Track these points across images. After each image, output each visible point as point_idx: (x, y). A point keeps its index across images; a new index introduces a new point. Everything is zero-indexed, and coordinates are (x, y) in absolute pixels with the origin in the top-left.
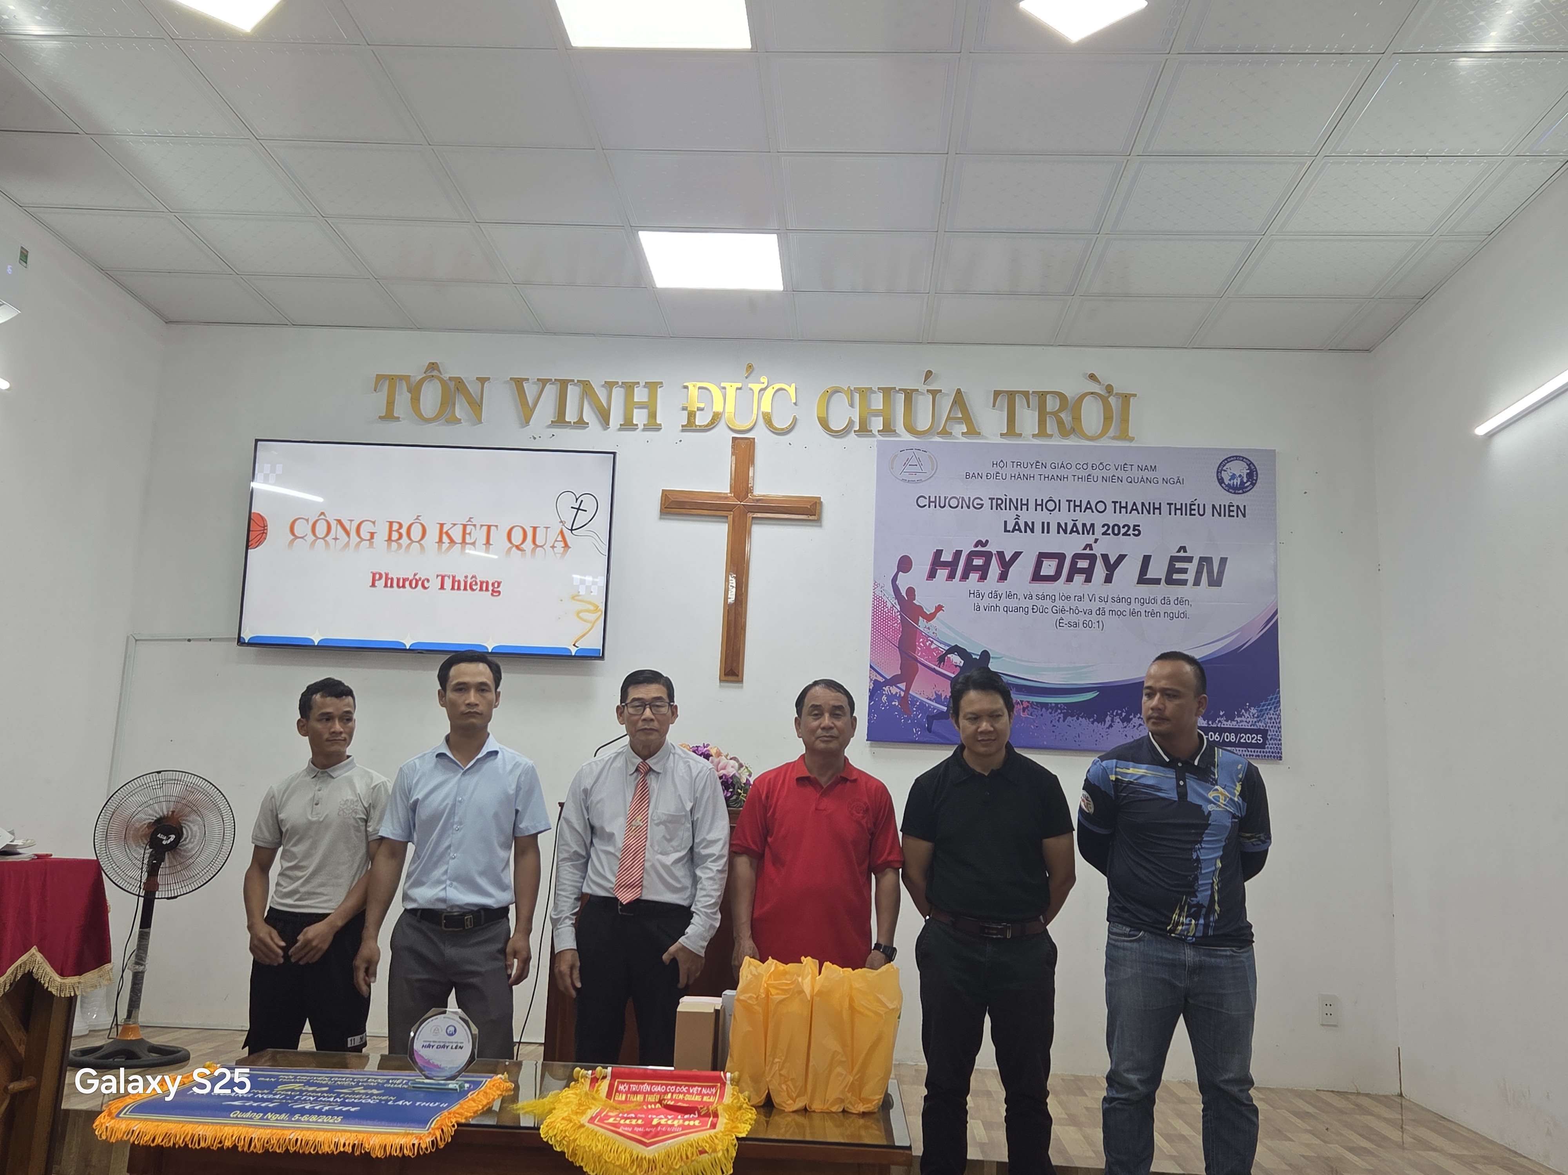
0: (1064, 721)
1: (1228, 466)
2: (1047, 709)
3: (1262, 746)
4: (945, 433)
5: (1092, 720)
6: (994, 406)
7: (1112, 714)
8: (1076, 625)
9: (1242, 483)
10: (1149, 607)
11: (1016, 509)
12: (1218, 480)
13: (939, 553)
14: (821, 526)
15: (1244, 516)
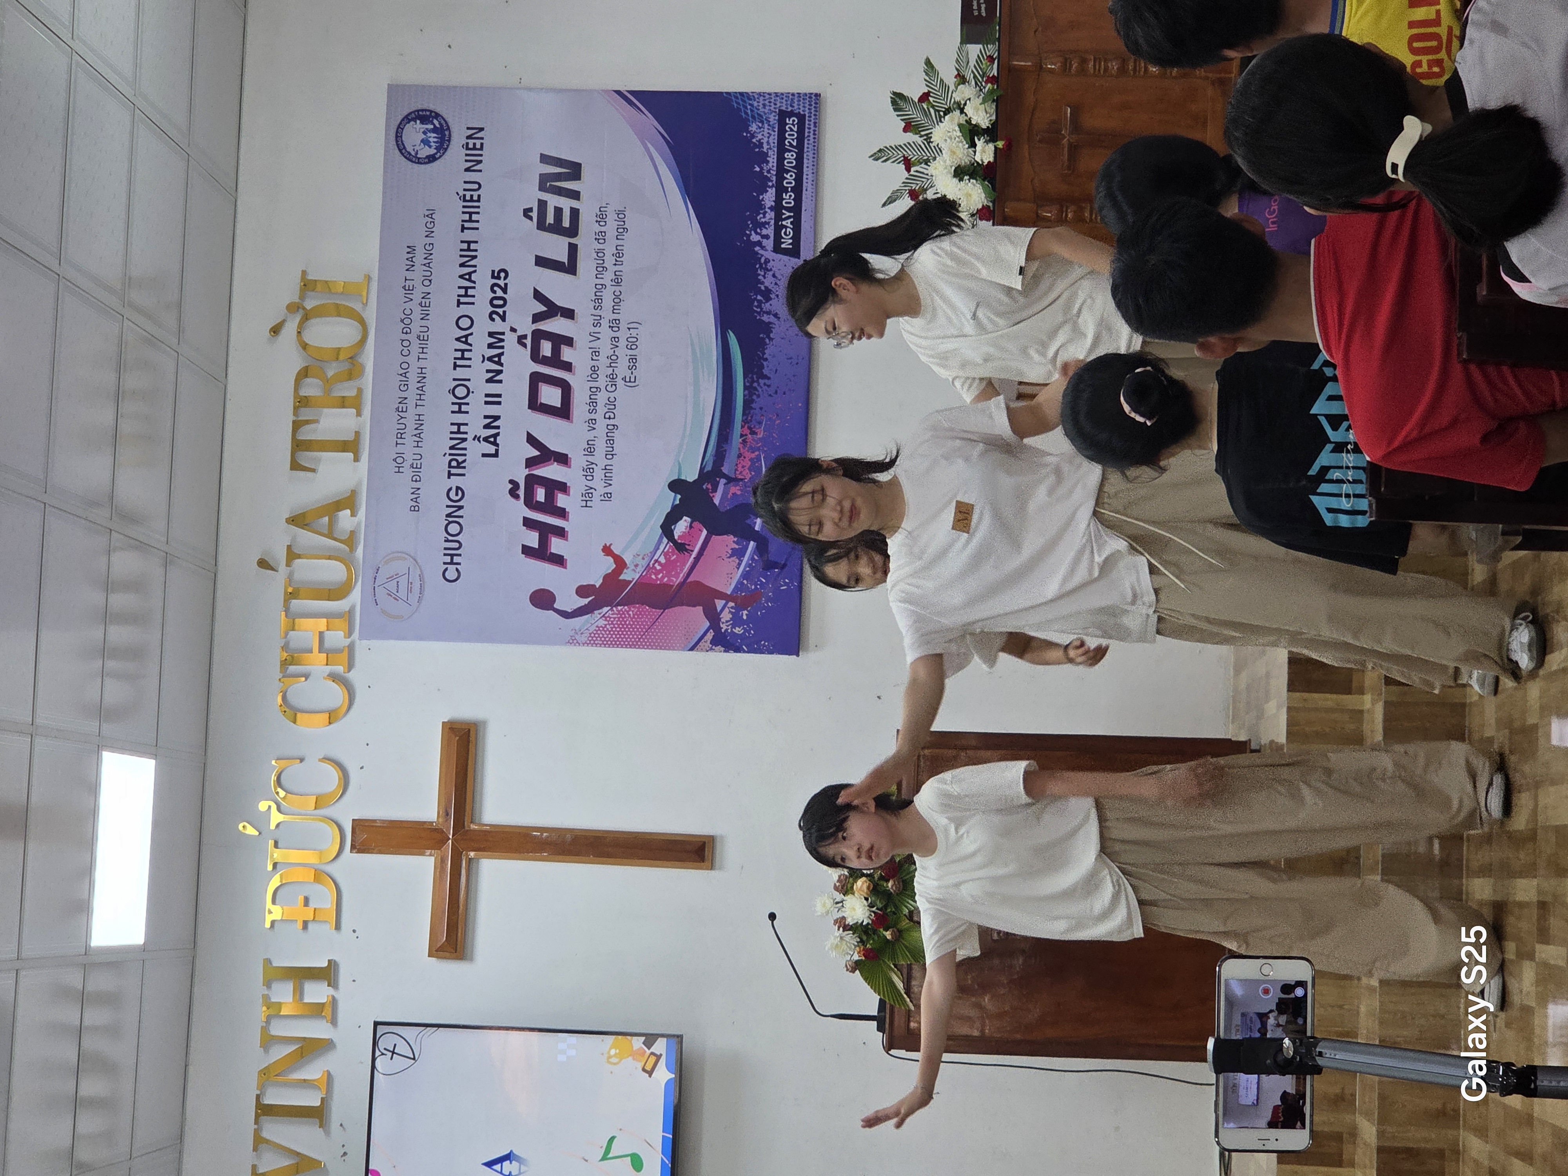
0: (769, 378)
1: (409, 148)
2: (753, 401)
3: (801, 118)
4: (351, 541)
5: (767, 340)
6: (313, 470)
7: (759, 313)
8: (633, 359)
9: (435, 130)
10: (609, 261)
11: (464, 440)
12: (430, 162)
13: (527, 551)
14: (484, 723)
15: (481, 129)
